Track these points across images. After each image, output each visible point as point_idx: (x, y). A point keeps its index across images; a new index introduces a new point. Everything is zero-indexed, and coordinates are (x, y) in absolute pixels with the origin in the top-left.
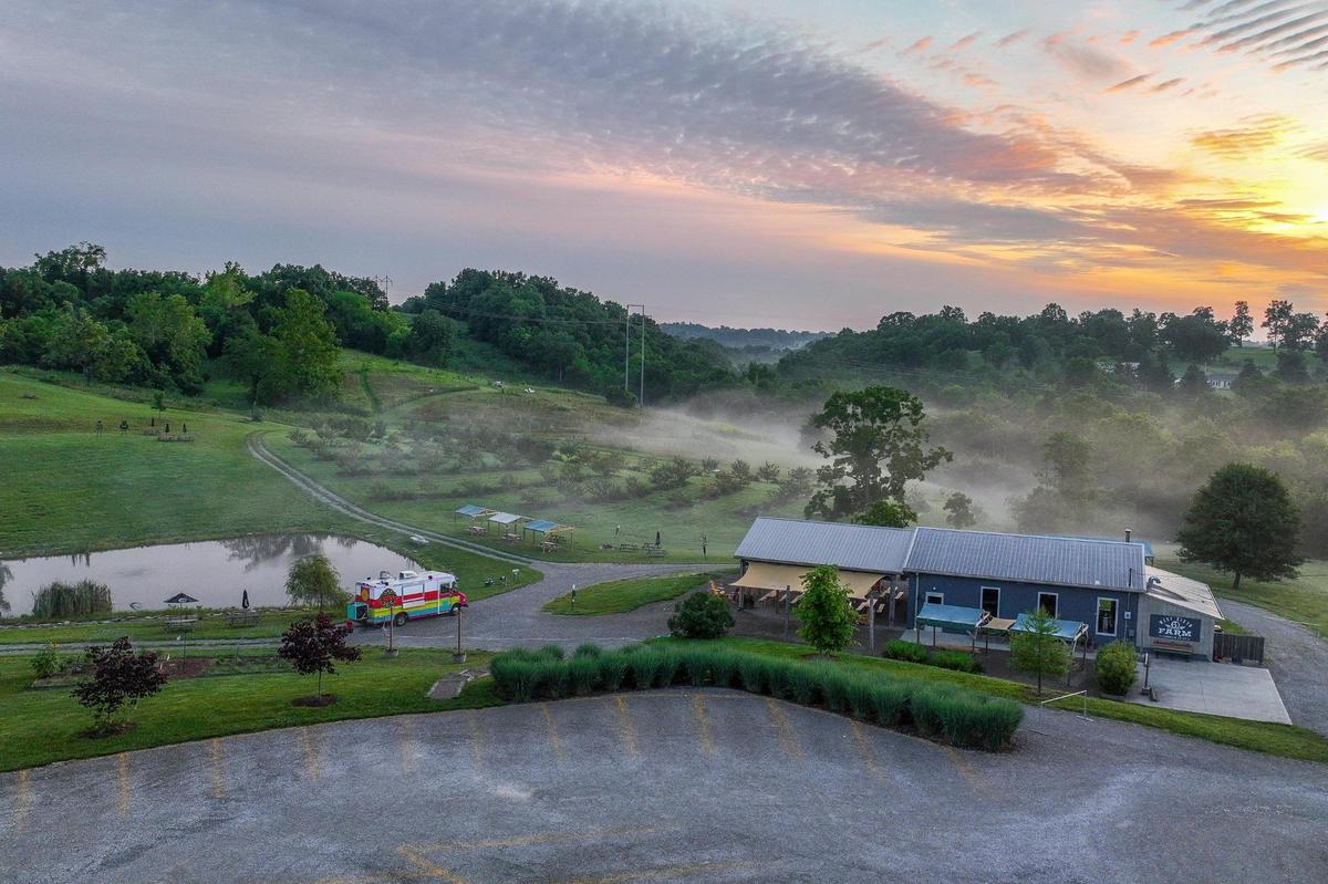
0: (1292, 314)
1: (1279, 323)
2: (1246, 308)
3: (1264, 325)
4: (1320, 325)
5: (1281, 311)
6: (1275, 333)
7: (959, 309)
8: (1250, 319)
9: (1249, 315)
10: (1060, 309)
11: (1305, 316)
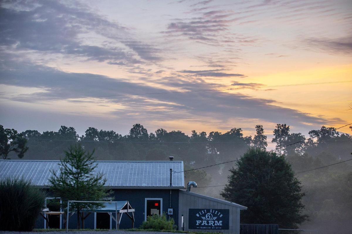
0: (290, 133)
1: (282, 139)
2: (262, 130)
3: (274, 140)
4: (306, 141)
5: (283, 131)
6: (280, 146)
7: (72, 128)
8: (265, 137)
9: (264, 134)
10: (143, 128)
11: (297, 135)
